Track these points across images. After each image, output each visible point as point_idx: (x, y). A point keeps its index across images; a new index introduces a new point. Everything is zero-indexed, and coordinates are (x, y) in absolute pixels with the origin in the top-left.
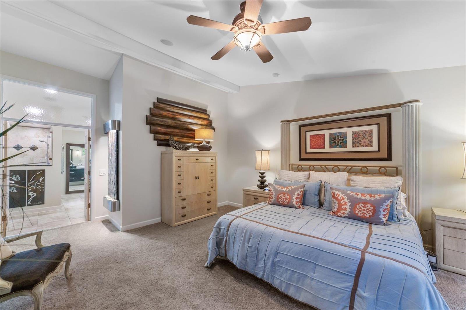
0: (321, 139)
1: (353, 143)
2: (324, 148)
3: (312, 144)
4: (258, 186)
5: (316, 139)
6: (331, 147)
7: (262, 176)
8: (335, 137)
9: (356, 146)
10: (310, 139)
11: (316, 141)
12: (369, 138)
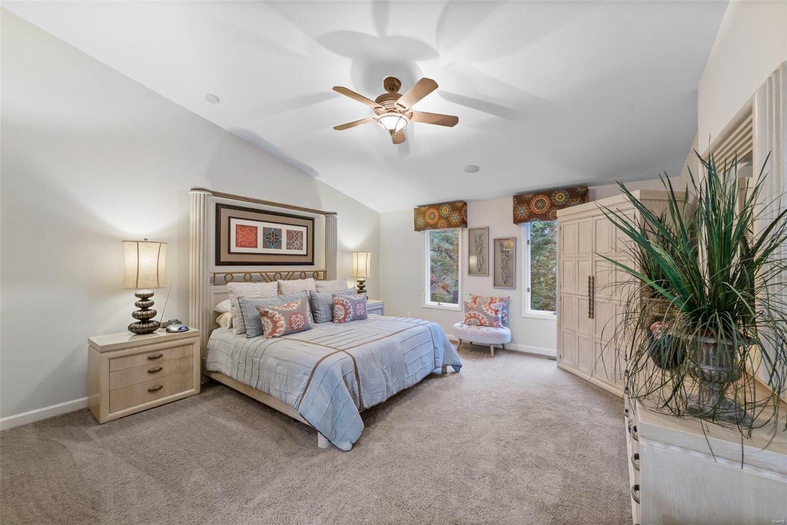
0: (253, 234)
1: (288, 244)
2: (256, 247)
3: (239, 240)
4: (131, 328)
5: (246, 232)
6: (265, 246)
7: (144, 303)
8: (270, 234)
9: (290, 248)
10: (236, 232)
11: (245, 235)
12: (301, 240)
